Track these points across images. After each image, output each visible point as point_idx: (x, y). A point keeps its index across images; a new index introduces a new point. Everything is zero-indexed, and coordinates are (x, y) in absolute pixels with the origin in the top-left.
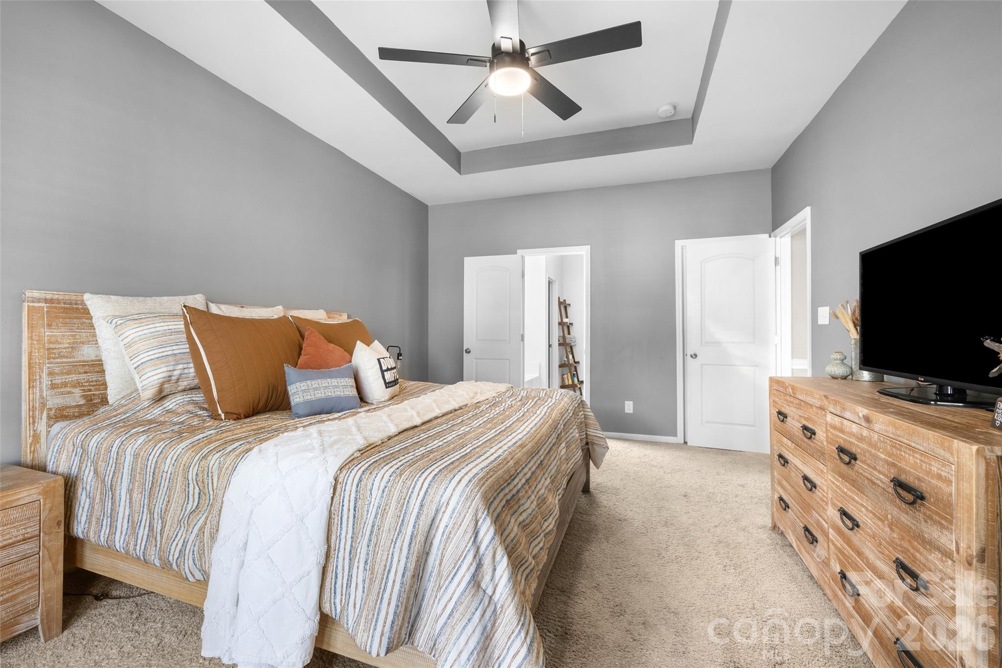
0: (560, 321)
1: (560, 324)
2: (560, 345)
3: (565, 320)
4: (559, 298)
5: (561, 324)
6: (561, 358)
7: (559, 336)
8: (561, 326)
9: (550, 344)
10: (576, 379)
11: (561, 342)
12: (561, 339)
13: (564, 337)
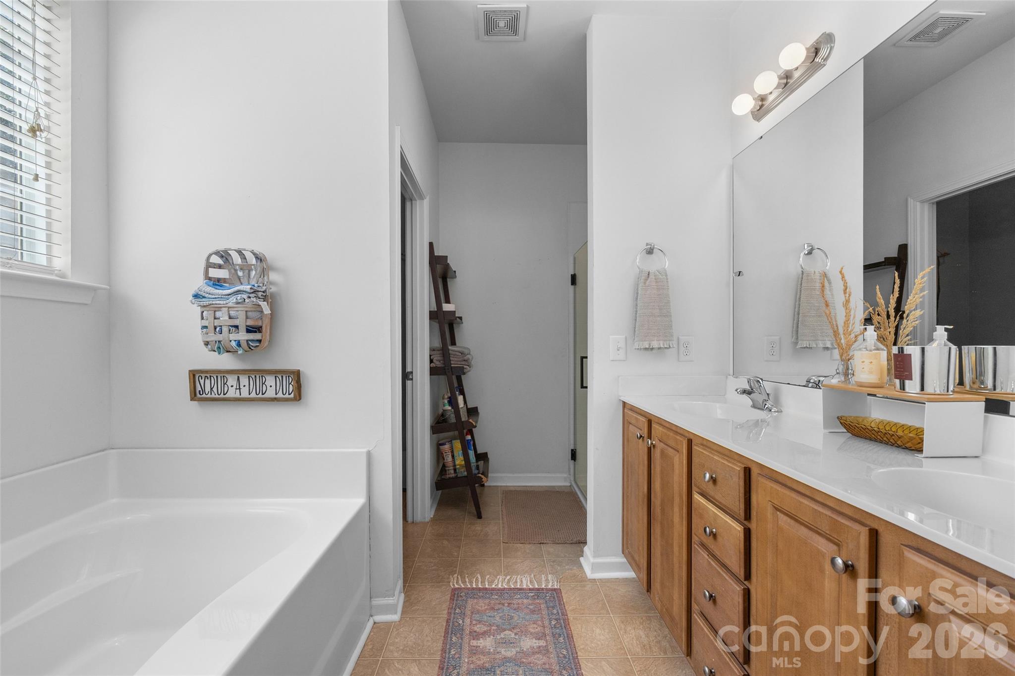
0: (434, 308)
1: (433, 316)
2: (433, 371)
3: (447, 307)
4: (431, 245)
5: (436, 315)
6: (435, 405)
7: (432, 350)
8: (436, 325)
9: (409, 369)
10: (471, 453)
11: (438, 364)
12: (437, 357)
13: (444, 352)
